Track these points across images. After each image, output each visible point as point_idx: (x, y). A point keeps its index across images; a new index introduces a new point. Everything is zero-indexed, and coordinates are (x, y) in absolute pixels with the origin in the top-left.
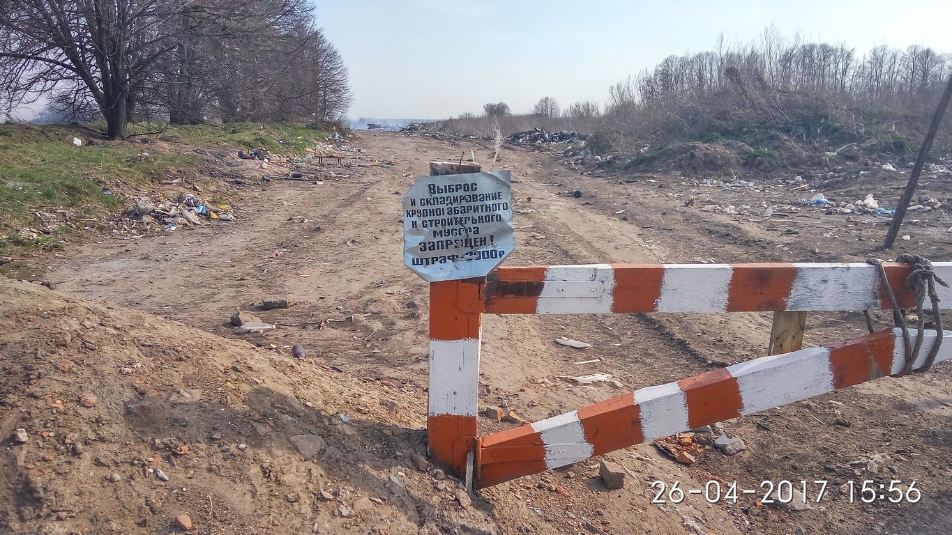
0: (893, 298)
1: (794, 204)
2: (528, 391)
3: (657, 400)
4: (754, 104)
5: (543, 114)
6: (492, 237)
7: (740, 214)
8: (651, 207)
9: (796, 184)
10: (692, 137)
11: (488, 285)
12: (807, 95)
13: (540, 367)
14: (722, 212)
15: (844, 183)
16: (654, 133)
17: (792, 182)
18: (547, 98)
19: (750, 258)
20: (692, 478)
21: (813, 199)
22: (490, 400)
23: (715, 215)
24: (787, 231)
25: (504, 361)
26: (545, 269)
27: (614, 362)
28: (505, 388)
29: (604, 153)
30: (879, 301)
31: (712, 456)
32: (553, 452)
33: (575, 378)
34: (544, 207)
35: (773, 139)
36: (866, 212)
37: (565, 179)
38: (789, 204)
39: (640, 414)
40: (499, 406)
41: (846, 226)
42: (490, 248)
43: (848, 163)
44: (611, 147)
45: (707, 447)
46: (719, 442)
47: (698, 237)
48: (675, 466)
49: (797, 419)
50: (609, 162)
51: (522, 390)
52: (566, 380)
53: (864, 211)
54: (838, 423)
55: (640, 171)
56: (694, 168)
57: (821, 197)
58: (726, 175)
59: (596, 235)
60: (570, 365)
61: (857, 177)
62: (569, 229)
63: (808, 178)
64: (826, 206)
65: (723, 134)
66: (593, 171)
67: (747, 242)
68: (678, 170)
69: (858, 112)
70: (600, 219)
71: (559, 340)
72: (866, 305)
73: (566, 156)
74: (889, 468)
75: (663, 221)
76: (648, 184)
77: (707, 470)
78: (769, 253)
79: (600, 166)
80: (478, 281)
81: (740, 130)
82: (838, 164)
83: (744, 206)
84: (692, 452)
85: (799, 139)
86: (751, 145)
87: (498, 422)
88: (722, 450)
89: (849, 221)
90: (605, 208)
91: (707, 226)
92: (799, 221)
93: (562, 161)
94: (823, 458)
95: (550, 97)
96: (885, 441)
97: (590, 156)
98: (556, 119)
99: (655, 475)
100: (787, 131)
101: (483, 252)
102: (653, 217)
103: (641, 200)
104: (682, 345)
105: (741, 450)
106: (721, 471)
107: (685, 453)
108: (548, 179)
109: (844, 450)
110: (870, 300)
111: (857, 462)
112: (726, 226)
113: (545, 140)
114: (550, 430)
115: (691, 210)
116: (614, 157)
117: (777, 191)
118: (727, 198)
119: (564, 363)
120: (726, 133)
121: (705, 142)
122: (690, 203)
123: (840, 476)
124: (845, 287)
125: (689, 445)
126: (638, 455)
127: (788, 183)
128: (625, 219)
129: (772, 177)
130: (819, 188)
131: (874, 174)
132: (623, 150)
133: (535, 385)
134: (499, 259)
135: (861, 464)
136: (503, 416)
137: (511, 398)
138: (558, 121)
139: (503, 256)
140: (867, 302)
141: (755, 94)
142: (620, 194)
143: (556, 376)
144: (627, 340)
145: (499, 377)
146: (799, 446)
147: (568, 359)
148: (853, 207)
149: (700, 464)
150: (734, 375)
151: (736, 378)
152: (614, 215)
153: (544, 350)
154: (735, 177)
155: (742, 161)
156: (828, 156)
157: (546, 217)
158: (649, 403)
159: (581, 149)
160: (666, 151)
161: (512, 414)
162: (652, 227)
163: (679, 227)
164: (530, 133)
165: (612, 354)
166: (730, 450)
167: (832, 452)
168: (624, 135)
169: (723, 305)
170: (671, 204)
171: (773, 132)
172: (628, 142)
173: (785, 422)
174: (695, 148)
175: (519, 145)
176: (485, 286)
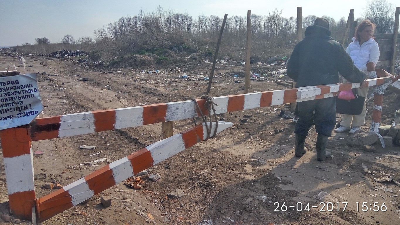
0: (201, 112)
1: (176, 78)
2: (66, 172)
3: (119, 166)
4: (157, 38)
5: (67, 43)
6: (30, 105)
7: (156, 84)
8: (120, 83)
9: (177, 70)
10: (135, 52)
11: (32, 128)
12: (176, 34)
13: (72, 160)
14: (149, 83)
15: (193, 69)
16: (118, 51)
17: (175, 69)
18: (68, 36)
19: (161, 101)
20: (141, 194)
21: (182, 76)
22: (47, 181)
23: (146, 85)
24: (174, 89)
25: (53, 161)
26: (60, 117)
27: (107, 152)
28: (54, 173)
29: (98, 60)
30: (197, 114)
31: (148, 183)
32: (75, 198)
33: (89, 162)
34: (70, 86)
35: (166, 53)
36: (201, 80)
37: (80, 73)
38: (174, 78)
39: (113, 173)
40: (52, 183)
41: (194, 85)
42: (30, 110)
43: (194, 61)
44: (100, 57)
45: (146, 180)
46: (150, 177)
47: (140, 94)
48: (134, 191)
49: (179, 162)
50: (100, 64)
51: (63, 173)
52: (85, 164)
53: (200, 79)
54: (193, 161)
55: (114, 68)
56: (137, 65)
57: (185, 75)
58: (150, 68)
59: (96, 97)
60: (87, 157)
61: (197, 66)
62: (83, 96)
63: (180, 67)
64: (187, 78)
65: (147, 51)
66: (93, 69)
67: (159, 95)
68: (130, 66)
69: (195, 41)
70: (97, 90)
71: (81, 147)
72: (193, 116)
73: (80, 62)
74: (210, 174)
75: (126, 89)
76: (118, 73)
77: (147, 190)
78: (167, 98)
79: (96, 66)
80: (26, 126)
81: (153, 49)
82: (190, 61)
83: (157, 80)
84: (140, 184)
85: (175, 52)
86: (158, 55)
87: (51, 190)
88: (152, 180)
89: (195, 83)
90: (100, 85)
91: (144, 90)
92: (178, 84)
93: (78, 64)
94: (188, 175)
95: (69, 35)
96: (209, 164)
97: (91, 62)
98: (74, 45)
99: (126, 197)
100: (171, 49)
101: (27, 113)
102: (121, 87)
103: (116, 80)
104: (135, 140)
105: (159, 178)
106: (152, 189)
107: (138, 185)
108: (72, 73)
109: (195, 170)
110: (194, 114)
111: (200, 174)
112: (151, 89)
113: (69, 55)
114: (73, 188)
115: (137, 83)
116: (102, 62)
117: (169, 74)
118: (151, 77)
119: (84, 157)
120: (148, 50)
121: (140, 54)
122: (136, 80)
123: (194, 180)
124: (185, 110)
125: (139, 181)
126: (118, 190)
127: (173, 70)
128: (109, 89)
129: (168, 68)
130: (185, 71)
131: (203, 65)
132: (106, 58)
133: (70, 169)
134: (35, 115)
135: (201, 174)
136: (53, 186)
137: (58, 177)
138: (74, 46)
139: (37, 114)
140: (193, 114)
141: (157, 34)
142: (106, 78)
143: (80, 163)
144: (112, 142)
145: (51, 169)
146: (180, 172)
147: (86, 155)
148: (196, 78)
149: (144, 188)
150: (148, 150)
151: (150, 151)
152: (104, 87)
153: (74, 152)
154: (153, 69)
155: (155, 62)
156: (186, 58)
157: (72, 91)
158: (116, 168)
159: (86, 59)
160: (125, 58)
161: (58, 185)
162: (121, 92)
163: (132, 91)
164: (61, 52)
165: (106, 149)
166: (155, 179)
167: (191, 172)
168: (105, 52)
169: (141, 123)
170: (128, 81)
171: (166, 50)
172: (107, 55)
173: (175, 164)
174: (136, 57)
175: (56, 57)
176: (30, 128)
